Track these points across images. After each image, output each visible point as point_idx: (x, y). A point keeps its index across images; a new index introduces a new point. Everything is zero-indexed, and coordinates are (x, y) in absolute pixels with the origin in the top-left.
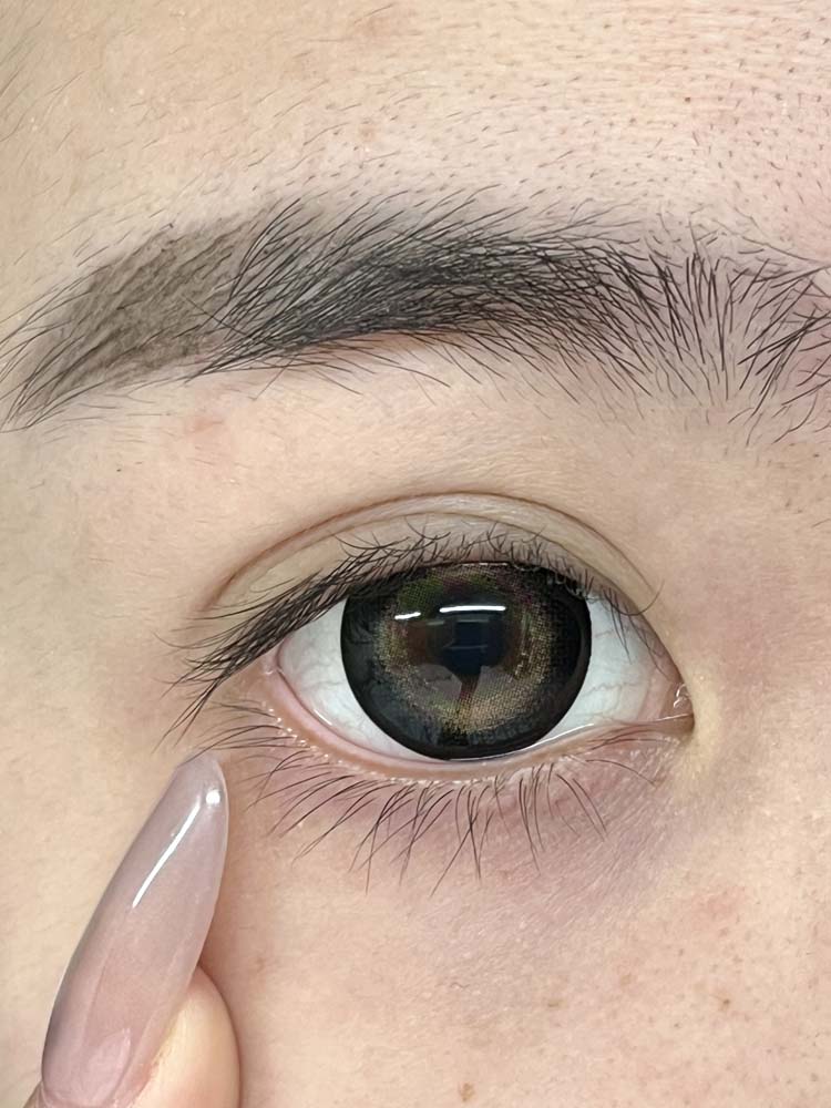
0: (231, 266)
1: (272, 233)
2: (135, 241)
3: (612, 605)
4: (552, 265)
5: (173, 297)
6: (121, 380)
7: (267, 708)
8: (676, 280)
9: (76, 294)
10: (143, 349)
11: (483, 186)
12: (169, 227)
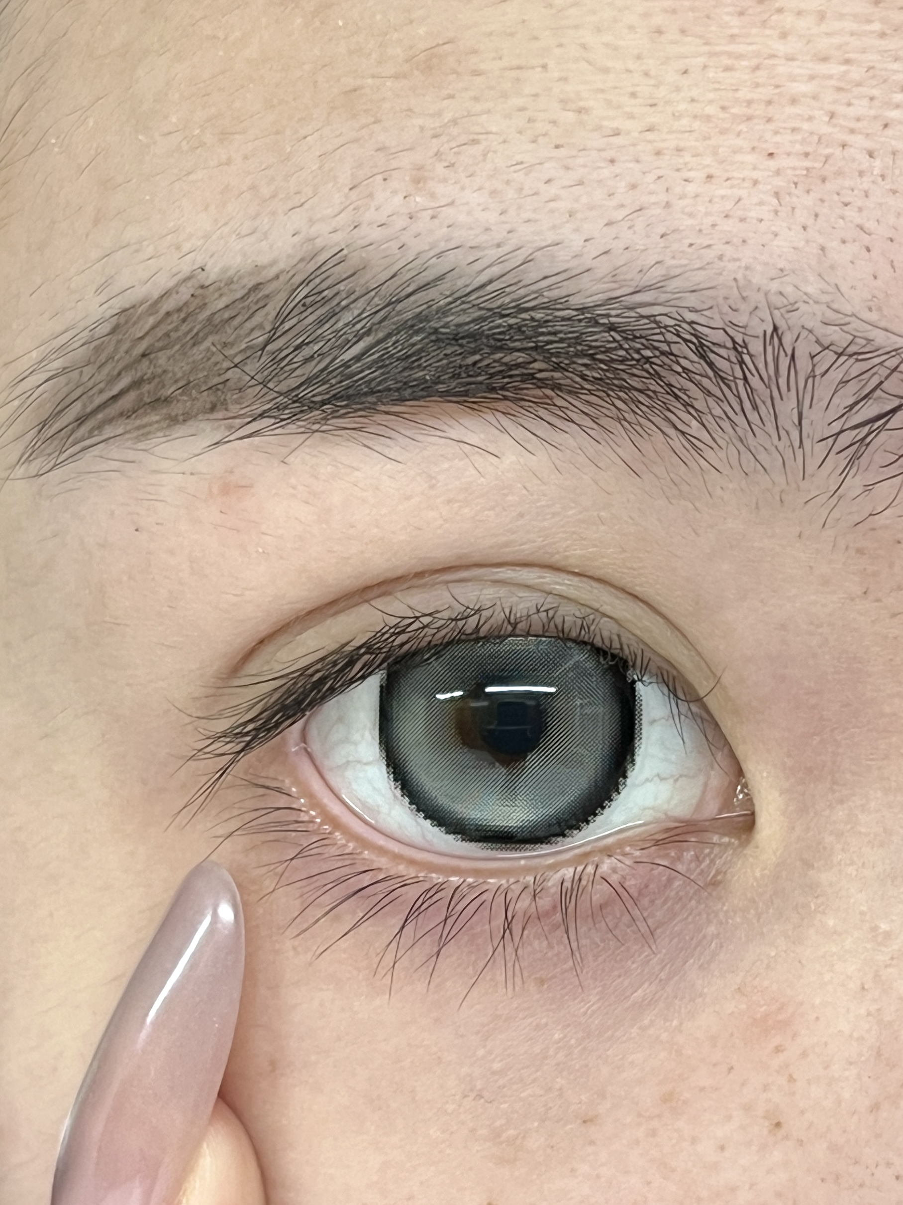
0: (266, 317)
1: (312, 285)
2: (163, 282)
3: (669, 690)
4: (614, 333)
5: (203, 347)
6: (143, 433)
7: (290, 788)
8: (752, 352)
9: (96, 336)
10: (167, 401)
11: (544, 244)
12: (200, 270)
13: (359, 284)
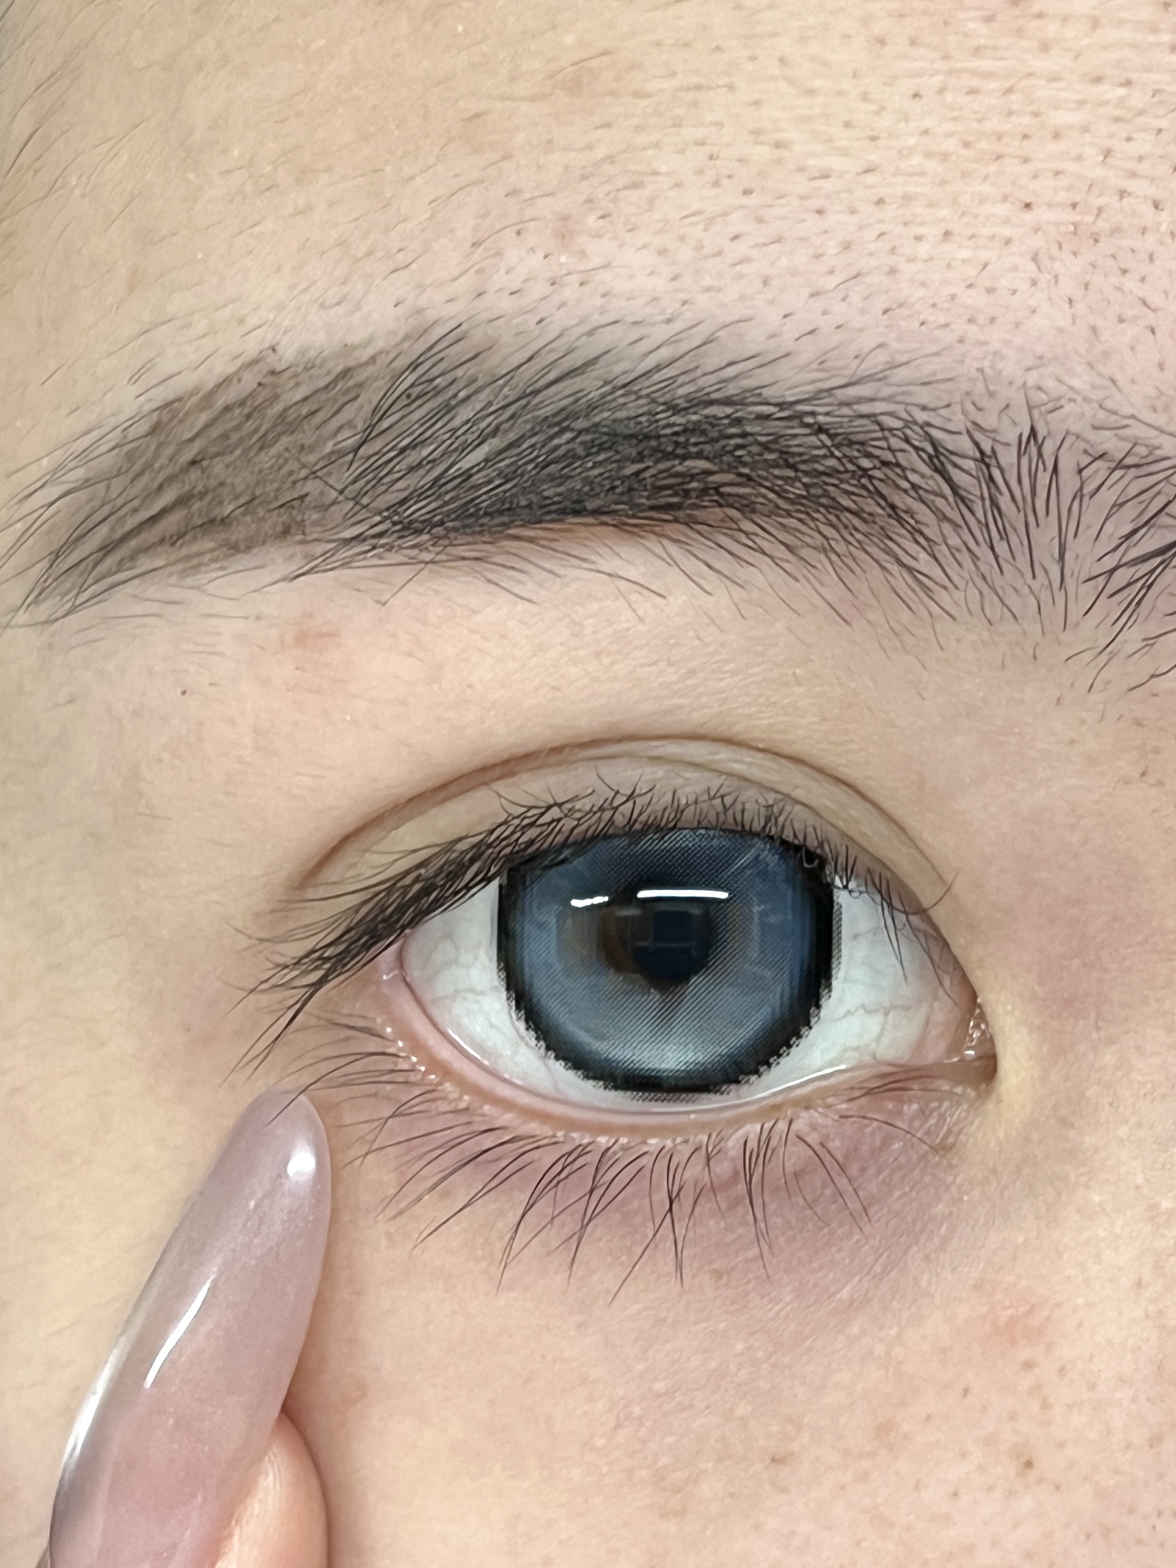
0: (358, 413)
1: (420, 371)
2: (221, 367)
3: (882, 897)
4: (823, 437)
5: (273, 451)
6: (192, 566)
7: (384, 1025)
8: (1003, 463)
9: (130, 438)
10: (224, 522)
11: (730, 319)
12: (270, 351)
13: (481, 369)
